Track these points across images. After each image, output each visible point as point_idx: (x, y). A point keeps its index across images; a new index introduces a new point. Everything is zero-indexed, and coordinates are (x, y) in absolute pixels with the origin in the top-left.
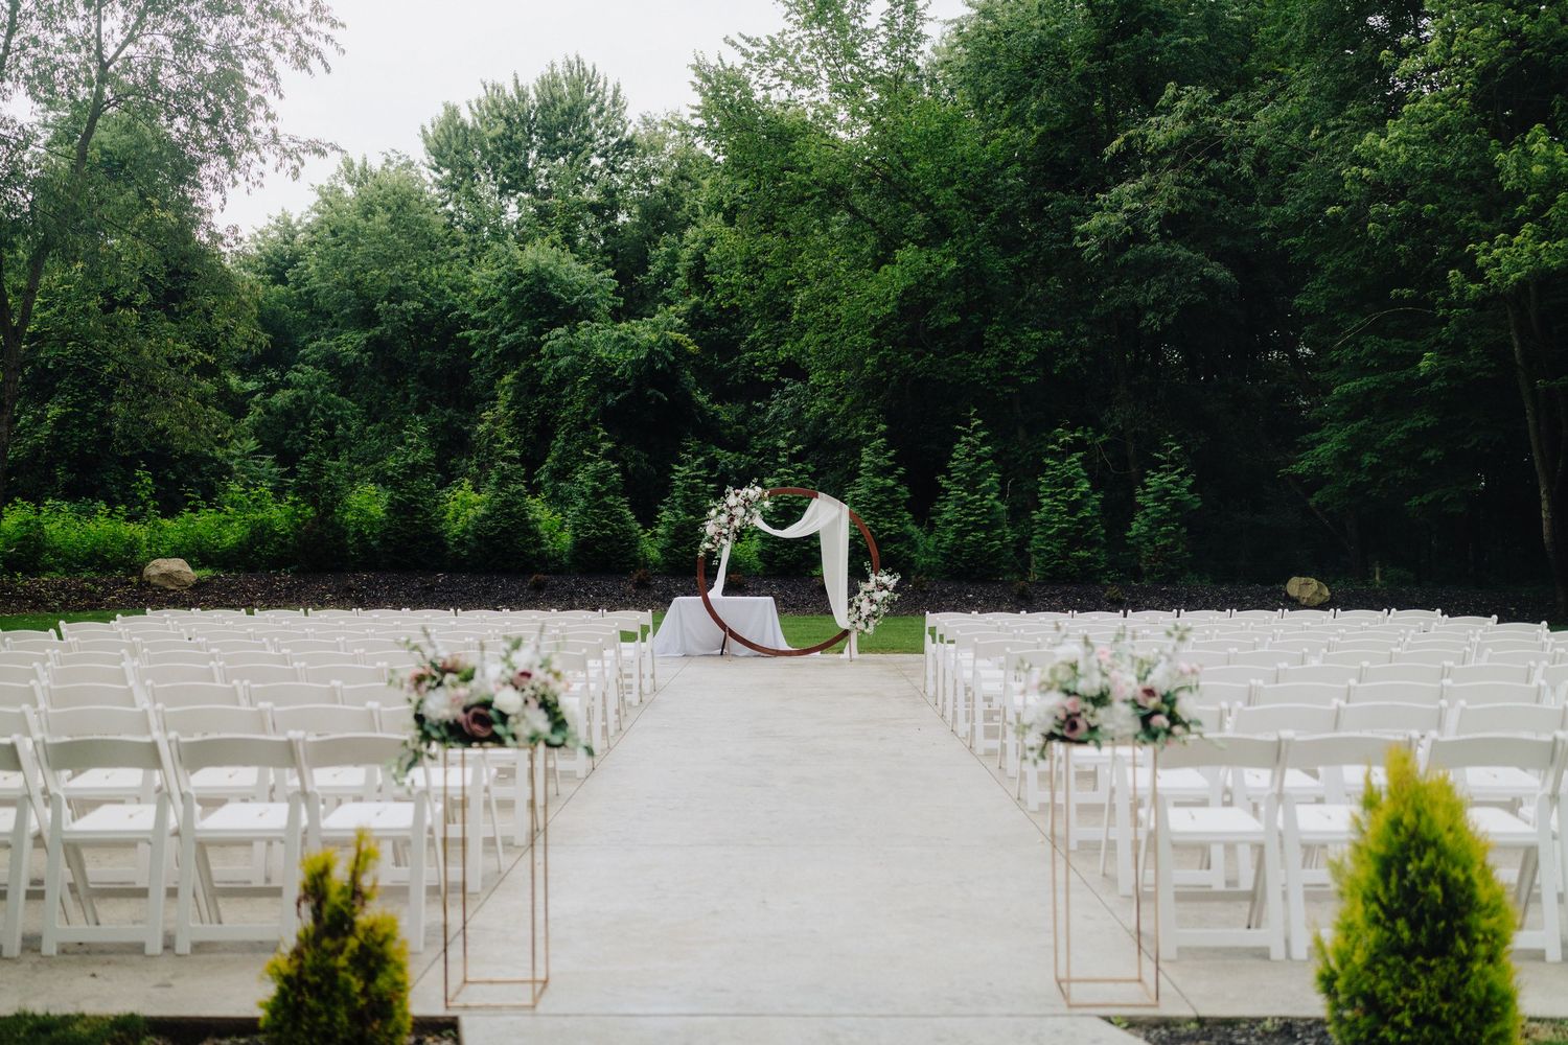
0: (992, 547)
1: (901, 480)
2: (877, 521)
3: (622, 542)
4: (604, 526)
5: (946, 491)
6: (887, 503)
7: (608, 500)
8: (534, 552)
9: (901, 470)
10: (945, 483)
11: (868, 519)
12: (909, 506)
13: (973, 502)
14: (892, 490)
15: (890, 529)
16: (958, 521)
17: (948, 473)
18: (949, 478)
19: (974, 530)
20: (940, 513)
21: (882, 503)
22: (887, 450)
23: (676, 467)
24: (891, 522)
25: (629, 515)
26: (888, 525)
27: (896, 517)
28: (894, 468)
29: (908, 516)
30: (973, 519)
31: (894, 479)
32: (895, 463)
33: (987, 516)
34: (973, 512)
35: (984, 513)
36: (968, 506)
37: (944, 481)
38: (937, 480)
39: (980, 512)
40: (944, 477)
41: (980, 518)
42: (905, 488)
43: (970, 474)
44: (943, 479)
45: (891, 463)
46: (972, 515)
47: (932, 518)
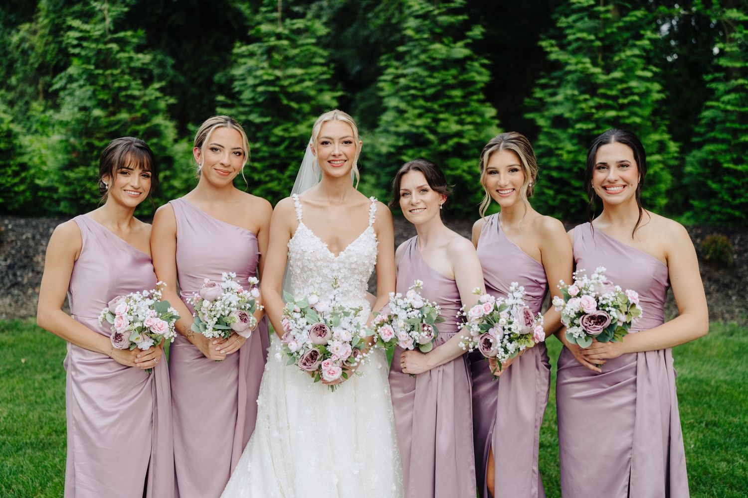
1: (477, 47)
2: (436, 121)
5: (558, 65)
6: (453, 87)
9: (477, 32)
10: (556, 54)
11: (420, 116)
12: (491, 94)
13: (608, 85)
14: (461, 64)
15: (459, 134)
16: (587, 118)
20: (541, 106)
21: (445, 87)
24: (461, 122)
26: (455, 128)
27: (470, 113)
28: (467, 25)
29: (490, 112)
30: (611, 114)
31: (467, 46)
32: (466, 17)
33: (636, 109)
34: (610, 102)
35: (633, 103)
36: (602, 91)
37: (556, 49)
38: (541, 48)
39: (626, 101)
40: (553, 42)
41: (625, 113)
42: (485, 61)
43: (601, 35)
44: (552, 46)
45: (461, 18)
46: (608, 107)
47: (529, 116)
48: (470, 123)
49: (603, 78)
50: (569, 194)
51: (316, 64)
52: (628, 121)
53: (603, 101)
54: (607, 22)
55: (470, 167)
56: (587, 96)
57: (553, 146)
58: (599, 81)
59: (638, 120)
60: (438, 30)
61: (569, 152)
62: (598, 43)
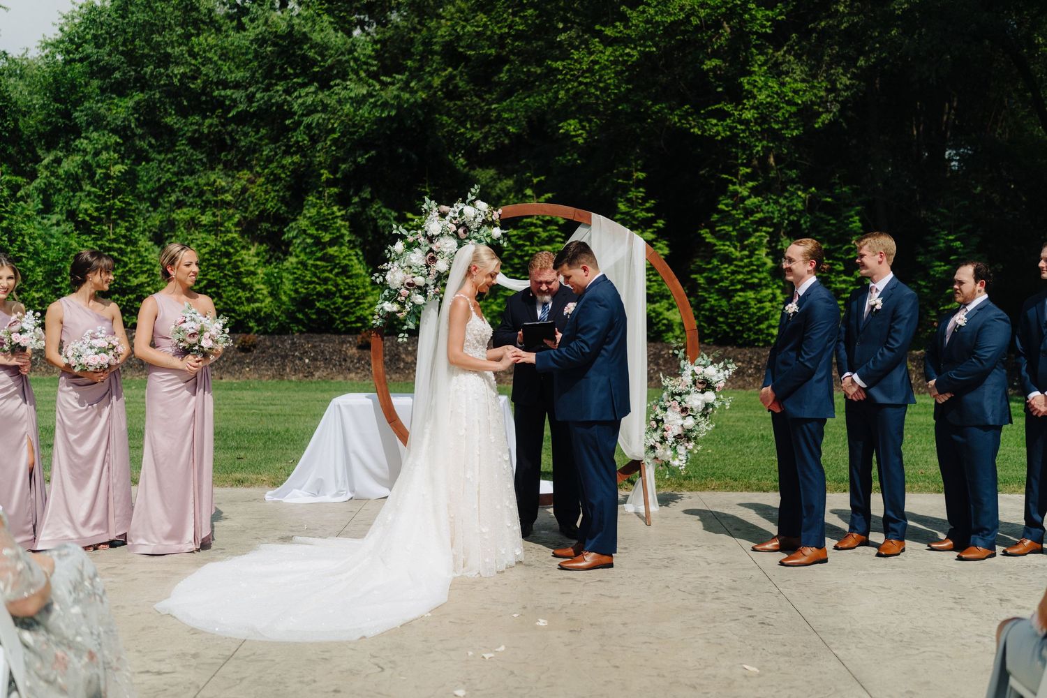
0: (762, 308)
3: (346, 298)
4: (326, 281)
5: (710, 246)
7: (332, 250)
8: (247, 308)
9: (660, 223)
10: (710, 239)
13: (741, 260)
17: (711, 227)
18: (713, 233)
19: (742, 290)
22: (645, 200)
23: (409, 215)
25: (358, 268)
28: (653, 220)
30: (740, 277)
31: (653, 233)
32: (653, 215)
33: (756, 274)
34: (741, 270)
35: (753, 271)
36: (735, 263)
37: (708, 235)
38: (700, 234)
39: (748, 269)
40: (708, 230)
41: (749, 277)
42: (665, 242)
43: (737, 228)
44: (707, 233)
45: (650, 215)
46: (739, 273)
47: (694, 276)
48: (655, 281)
49: (738, 254)
50: (717, 326)
51: (558, 242)
52: (750, 281)
53: (735, 269)
54: (739, 221)
55: (654, 308)
56: (726, 266)
57: (707, 296)
58: (734, 257)
59: (756, 281)
60: (635, 223)
61: (716, 300)
62: (734, 233)
